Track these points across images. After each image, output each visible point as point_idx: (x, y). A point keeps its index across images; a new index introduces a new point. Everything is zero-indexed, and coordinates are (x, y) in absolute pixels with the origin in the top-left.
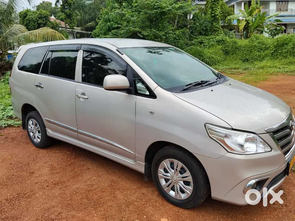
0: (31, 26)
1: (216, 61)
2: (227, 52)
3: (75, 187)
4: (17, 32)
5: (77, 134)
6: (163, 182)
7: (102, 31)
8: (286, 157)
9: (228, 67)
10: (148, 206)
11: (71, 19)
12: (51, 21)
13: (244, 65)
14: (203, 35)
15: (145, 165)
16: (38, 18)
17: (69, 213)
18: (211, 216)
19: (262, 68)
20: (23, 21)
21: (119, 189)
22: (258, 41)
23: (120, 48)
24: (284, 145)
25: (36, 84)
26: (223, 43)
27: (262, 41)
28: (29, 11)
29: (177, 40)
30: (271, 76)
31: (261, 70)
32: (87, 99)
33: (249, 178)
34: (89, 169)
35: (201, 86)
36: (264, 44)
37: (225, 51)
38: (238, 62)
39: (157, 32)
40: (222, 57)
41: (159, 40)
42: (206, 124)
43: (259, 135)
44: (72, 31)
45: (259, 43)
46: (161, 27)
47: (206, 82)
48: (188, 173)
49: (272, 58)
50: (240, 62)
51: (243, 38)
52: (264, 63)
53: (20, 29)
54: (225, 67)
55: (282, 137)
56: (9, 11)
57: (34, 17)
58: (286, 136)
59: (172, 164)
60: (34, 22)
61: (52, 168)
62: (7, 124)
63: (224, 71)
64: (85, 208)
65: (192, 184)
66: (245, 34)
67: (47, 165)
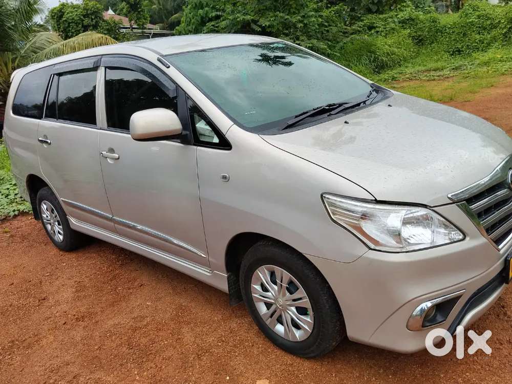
0: (72, 32)
1: (401, 60)
2: (421, 41)
3: (111, 322)
4: (45, 45)
5: (113, 224)
6: (263, 309)
7: (191, 26)
8: (500, 247)
9: (423, 68)
10: (237, 356)
11: (139, 12)
12: (105, 19)
13: (453, 61)
14: (373, 13)
15: (228, 278)
16: (82, 17)
17: (92, 377)
18: (354, 371)
19: (486, 64)
20: (57, 25)
21: (189, 323)
22: (477, 13)
23: (166, 56)
24: (496, 223)
25: (40, 139)
26: (412, 24)
27: (484, 12)
28: (65, 6)
29: (326, 27)
30: (502, 78)
31: (485, 69)
32: (119, 158)
33: (416, 300)
34: (142, 285)
35: (328, 116)
36: (489, 19)
37: (416, 38)
38: (441, 57)
39: (287, 17)
40: (412, 50)
41: (292, 31)
42: (324, 195)
43: (433, 209)
44: (143, 32)
45: (479, 17)
46: (294, 6)
47: (340, 105)
48: (301, 293)
49: (505, 43)
50: (446, 55)
51: (450, 12)
52: (490, 54)
53: (48, 39)
54: (417, 68)
55: (492, 206)
56: (23, 10)
57: (75, 15)
58: (501, 203)
59: (272, 274)
60: (77, 24)
61: (80, 288)
62: (17, 210)
63: (415, 77)
64: (121, 365)
65: (310, 312)
66: (453, 4)
67: (72, 282)
